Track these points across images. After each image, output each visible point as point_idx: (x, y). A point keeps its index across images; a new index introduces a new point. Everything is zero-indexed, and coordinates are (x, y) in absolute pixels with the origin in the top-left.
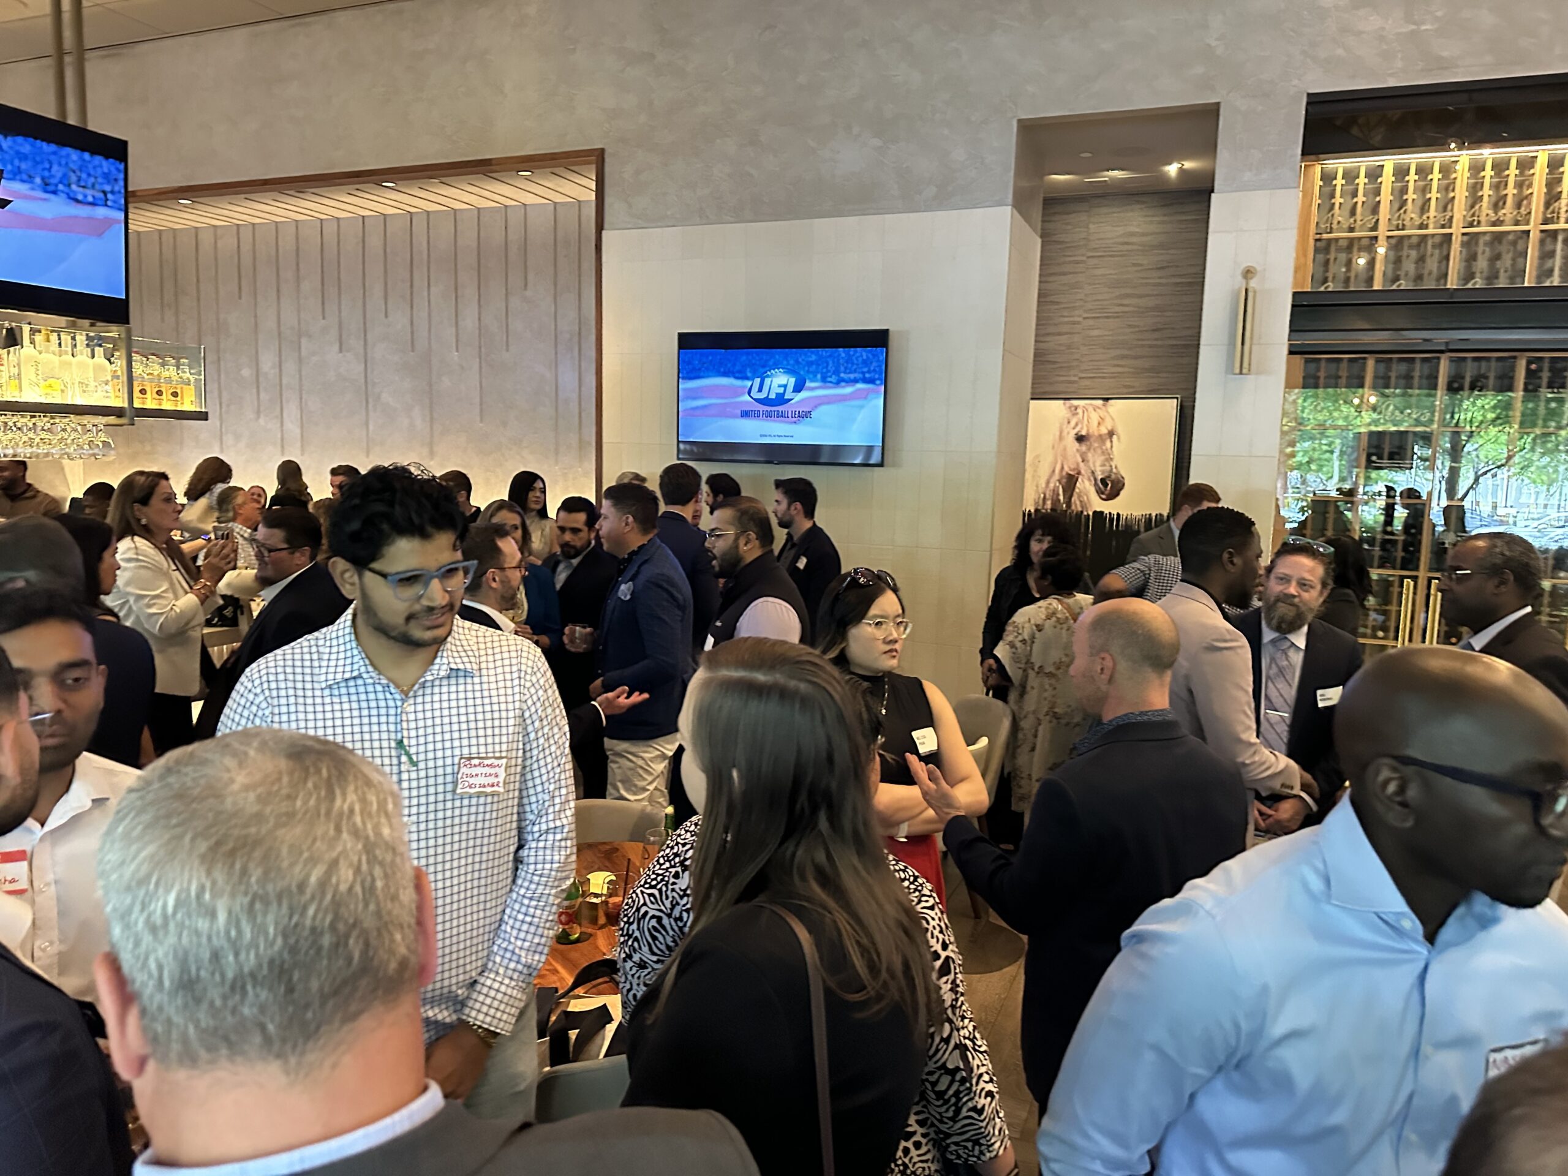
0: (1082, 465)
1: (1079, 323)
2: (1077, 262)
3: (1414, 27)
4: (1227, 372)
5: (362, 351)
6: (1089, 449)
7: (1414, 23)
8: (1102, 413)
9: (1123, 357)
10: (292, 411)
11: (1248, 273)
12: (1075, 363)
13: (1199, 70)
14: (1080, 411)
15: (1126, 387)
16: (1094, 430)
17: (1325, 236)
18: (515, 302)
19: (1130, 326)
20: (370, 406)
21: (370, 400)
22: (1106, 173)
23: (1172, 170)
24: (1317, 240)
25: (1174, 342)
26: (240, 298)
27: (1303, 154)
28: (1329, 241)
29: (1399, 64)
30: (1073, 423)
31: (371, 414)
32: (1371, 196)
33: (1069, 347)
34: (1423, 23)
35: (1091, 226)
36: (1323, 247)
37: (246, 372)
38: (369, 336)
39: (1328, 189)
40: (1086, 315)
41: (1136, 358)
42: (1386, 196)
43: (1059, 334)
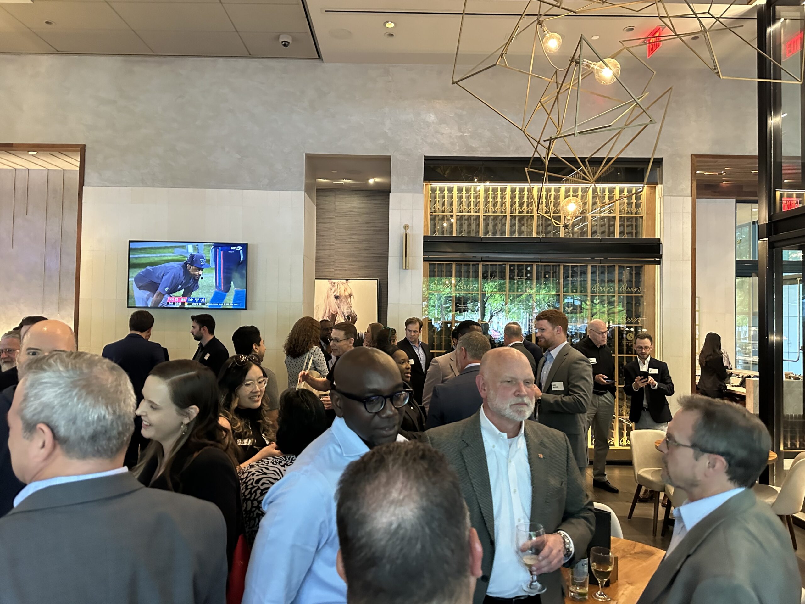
0: (338, 309)
1: (333, 245)
2: (331, 218)
3: (462, 134)
4: (400, 268)
6: (341, 302)
7: (462, 133)
8: (346, 286)
9: (353, 261)
11: (406, 227)
12: (332, 263)
13: (382, 141)
14: (336, 285)
15: (355, 274)
16: (342, 293)
17: (434, 214)
19: (355, 248)
22: (343, 180)
23: (371, 181)
24: (431, 215)
25: (375, 255)
27: (424, 180)
28: (435, 215)
29: (457, 148)
30: (333, 290)
32: (450, 199)
33: (330, 255)
34: (465, 132)
35: (336, 203)
36: (433, 218)
39: (433, 195)
40: (336, 242)
41: (359, 261)
42: (455, 199)
43: (325, 250)
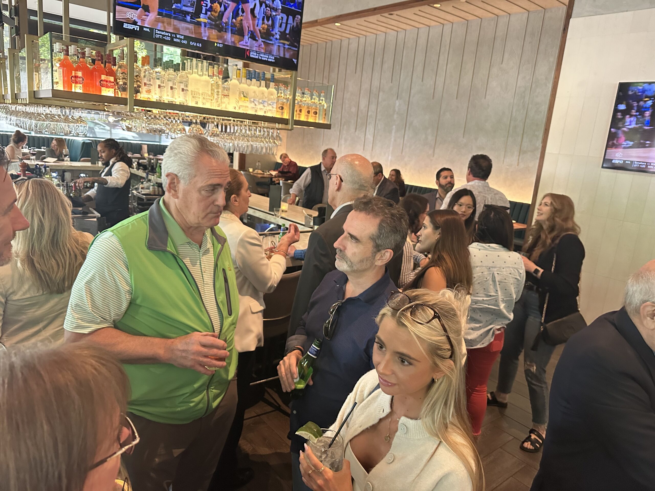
5: (407, 99)
10: (371, 129)
18: (495, 70)
20: (407, 128)
21: (407, 124)
26: (356, 73)
31: (407, 132)
37: (354, 110)
38: (412, 91)
